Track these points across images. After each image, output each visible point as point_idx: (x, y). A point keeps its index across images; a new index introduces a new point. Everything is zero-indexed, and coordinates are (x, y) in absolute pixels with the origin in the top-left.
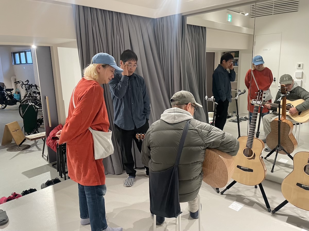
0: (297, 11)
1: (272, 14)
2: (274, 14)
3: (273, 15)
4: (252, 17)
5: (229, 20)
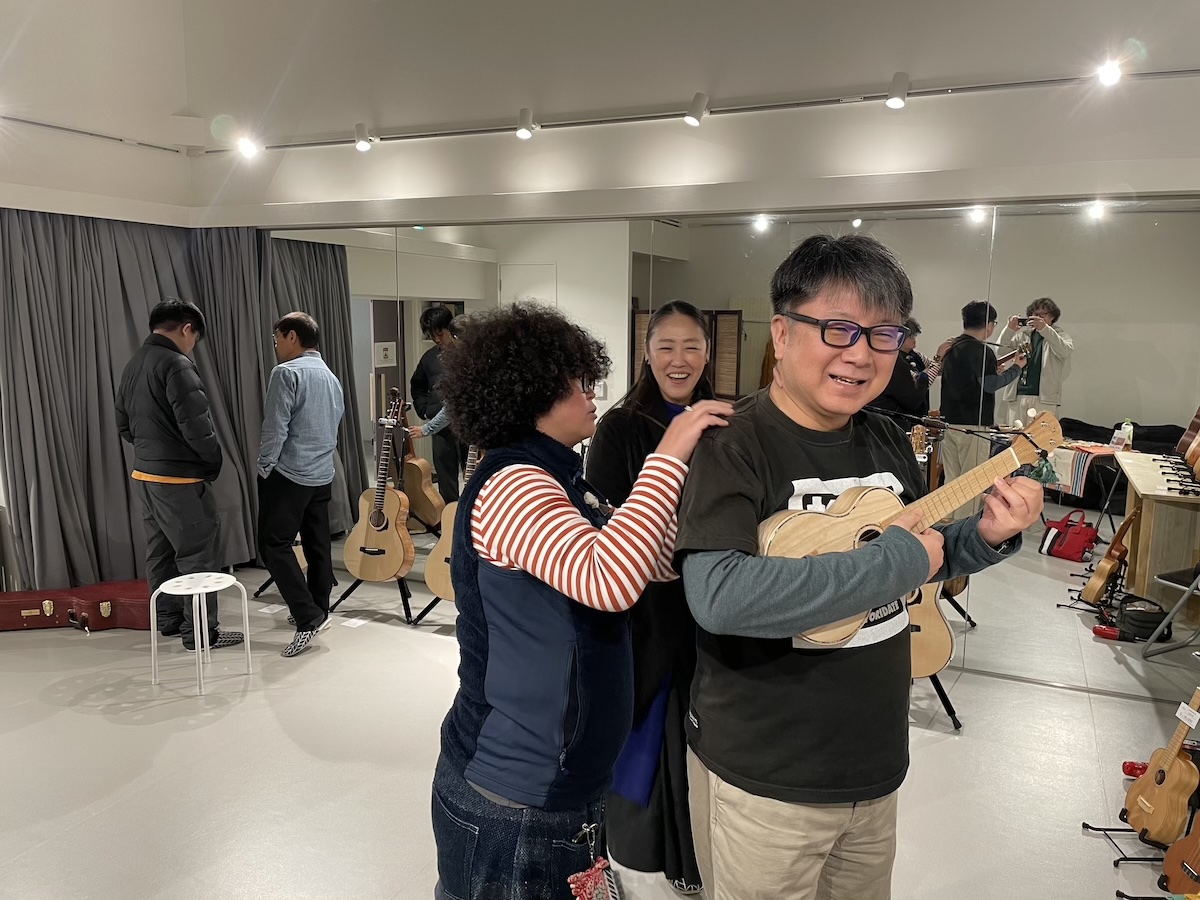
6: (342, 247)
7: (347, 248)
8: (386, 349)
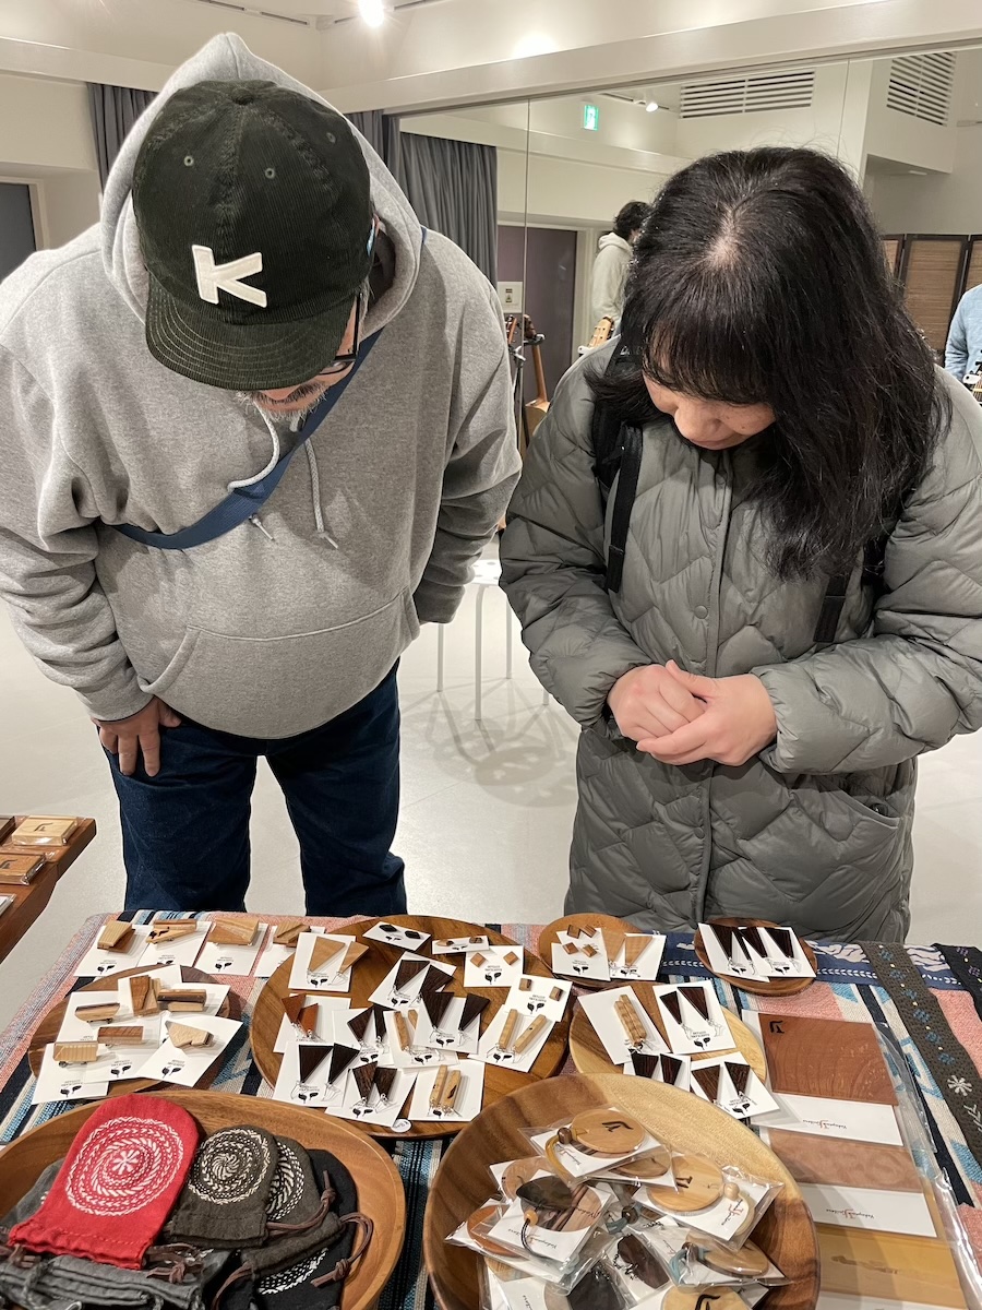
0: (809, 105)
1: (741, 111)
2: (747, 111)
3: (744, 114)
4: (685, 117)
5: (590, 124)
6: (493, 148)
7: (498, 151)
8: (509, 291)
